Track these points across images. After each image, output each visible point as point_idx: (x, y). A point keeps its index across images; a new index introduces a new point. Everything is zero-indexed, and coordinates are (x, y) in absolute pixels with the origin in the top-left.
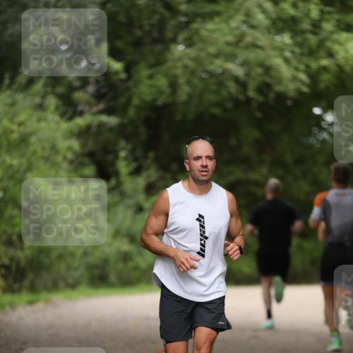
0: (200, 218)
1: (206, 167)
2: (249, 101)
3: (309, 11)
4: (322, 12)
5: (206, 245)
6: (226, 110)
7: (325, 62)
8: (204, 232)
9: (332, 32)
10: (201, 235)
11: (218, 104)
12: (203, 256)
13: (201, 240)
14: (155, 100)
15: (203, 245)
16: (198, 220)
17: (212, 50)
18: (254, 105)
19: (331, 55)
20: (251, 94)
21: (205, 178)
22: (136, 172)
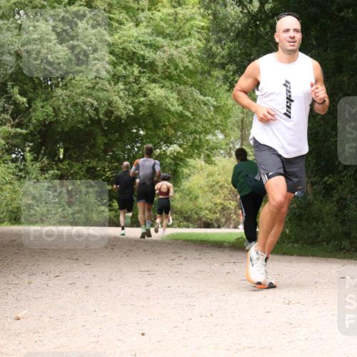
0: (287, 84)
1: (294, 38)
2: (100, 120)
3: (133, 71)
4: (140, 72)
5: (292, 107)
6: (87, 126)
7: (142, 99)
8: (290, 96)
9: (146, 83)
10: (287, 98)
11: (82, 122)
12: (289, 117)
13: (287, 102)
14: (45, 120)
15: (289, 107)
16: (285, 85)
17: (79, 91)
18: (103, 123)
19: (145, 96)
20: (101, 116)
21: (292, 48)
22: (35, 160)
